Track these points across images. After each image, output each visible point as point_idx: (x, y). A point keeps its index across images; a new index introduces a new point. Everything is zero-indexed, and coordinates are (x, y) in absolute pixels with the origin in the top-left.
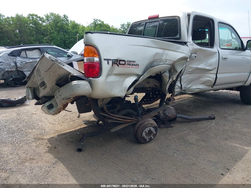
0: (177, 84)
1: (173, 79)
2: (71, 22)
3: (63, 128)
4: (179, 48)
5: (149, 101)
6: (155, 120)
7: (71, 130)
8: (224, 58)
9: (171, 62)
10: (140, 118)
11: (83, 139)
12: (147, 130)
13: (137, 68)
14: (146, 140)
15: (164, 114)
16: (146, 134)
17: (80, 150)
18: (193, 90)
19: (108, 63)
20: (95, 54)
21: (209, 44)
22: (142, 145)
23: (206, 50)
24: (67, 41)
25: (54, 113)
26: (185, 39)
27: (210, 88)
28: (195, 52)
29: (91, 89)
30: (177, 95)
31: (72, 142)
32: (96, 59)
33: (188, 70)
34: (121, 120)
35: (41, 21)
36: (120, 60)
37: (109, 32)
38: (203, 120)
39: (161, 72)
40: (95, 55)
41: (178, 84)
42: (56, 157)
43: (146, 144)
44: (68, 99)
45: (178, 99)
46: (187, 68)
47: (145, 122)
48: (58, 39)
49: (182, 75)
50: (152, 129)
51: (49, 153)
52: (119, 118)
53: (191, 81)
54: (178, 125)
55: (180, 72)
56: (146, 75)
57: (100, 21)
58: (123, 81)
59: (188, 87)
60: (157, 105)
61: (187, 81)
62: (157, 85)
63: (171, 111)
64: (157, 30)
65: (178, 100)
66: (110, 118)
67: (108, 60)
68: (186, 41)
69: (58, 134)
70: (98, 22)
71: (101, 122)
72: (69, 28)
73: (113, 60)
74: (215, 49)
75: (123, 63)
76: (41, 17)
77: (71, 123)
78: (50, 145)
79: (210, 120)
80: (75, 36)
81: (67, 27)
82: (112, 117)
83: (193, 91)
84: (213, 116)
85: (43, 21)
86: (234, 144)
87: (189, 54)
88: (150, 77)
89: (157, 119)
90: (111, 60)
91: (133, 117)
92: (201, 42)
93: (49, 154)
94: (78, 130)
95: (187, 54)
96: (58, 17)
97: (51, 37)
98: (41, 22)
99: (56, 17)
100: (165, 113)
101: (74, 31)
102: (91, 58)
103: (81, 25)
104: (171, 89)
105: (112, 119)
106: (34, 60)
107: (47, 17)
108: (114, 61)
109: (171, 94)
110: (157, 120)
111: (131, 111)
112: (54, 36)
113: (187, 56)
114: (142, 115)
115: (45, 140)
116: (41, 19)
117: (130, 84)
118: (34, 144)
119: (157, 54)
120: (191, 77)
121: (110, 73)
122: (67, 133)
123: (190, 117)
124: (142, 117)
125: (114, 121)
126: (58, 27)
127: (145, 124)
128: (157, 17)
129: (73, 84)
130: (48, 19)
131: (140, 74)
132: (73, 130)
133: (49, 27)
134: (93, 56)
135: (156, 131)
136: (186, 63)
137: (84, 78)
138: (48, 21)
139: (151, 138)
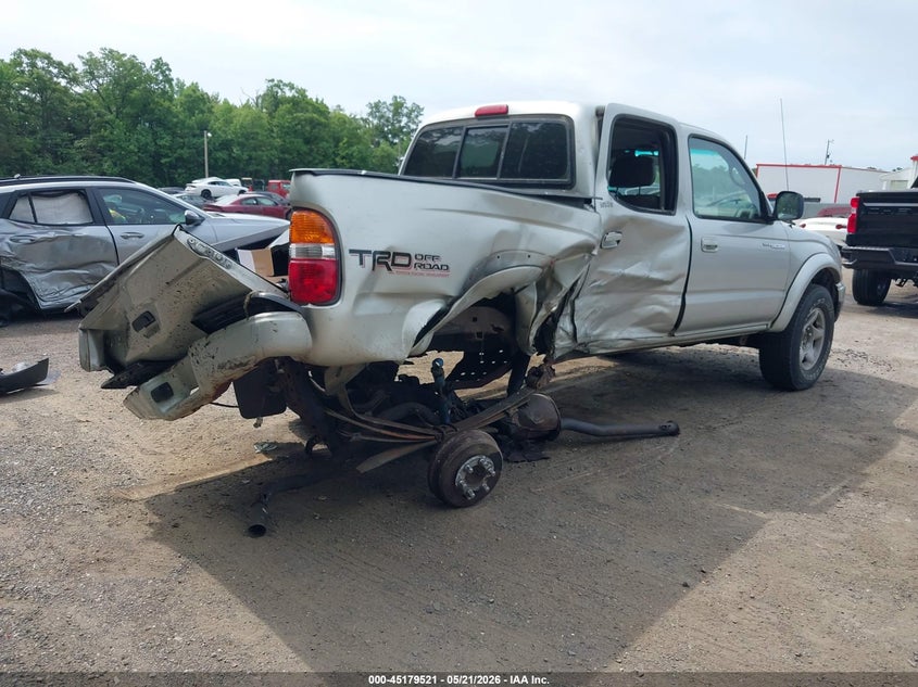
0: (560, 324)
1: (549, 308)
2: (181, 85)
3: (190, 467)
4: (569, 217)
5: (475, 377)
6: (494, 436)
7: (220, 473)
8: (708, 247)
9: (542, 260)
10: (449, 429)
11: (265, 496)
12: (470, 464)
13: (443, 276)
14: (465, 496)
15: (522, 418)
16: (466, 478)
17: (257, 531)
18: (610, 343)
19: (361, 263)
20: (325, 235)
21: (663, 202)
22: (453, 511)
23: (650, 222)
24: (167, 156)
25: (179, 411)
26: (587, 188)
27: (665, 337)
28: (617, 226)
29: (310, 336)
30: (561, 359)
31: (228, 507)
32: (328, 250)
33: (595, 281)
34: (389, 433)
35: (64, 77)
36: (396, 254)
37: (364, 172)
38: (644, 438)
39: (512, 289)
40: (325, 240)
41: (565, 324)
42: (182, 553)
43: (466, 509)
44: (237, 366)
45: (565, 374)
46: (593, 277)
47: (464, 439)
48: (132, 147)
49: (577, 297)
50: (485, 461)
51: (156, 541)
52: (386, 428)
53: (604, 317)
54: (564, 451)
55: (572, 289)
56: (470, 298)
57: (292, 87)
58: (405, 314)
59: (595, 333)
60: (499, 390)
61: (593, 317)
62: (502, 327)
63: (543, 409)
64: (503, 153)
65: (566, 377)
66: (356, 429)
67: (361, 253)
68: (591, 195)
69: (177, 484)
70: (286, 89)
71: (318, 447)
72: (174, 109)
73: (376, 253)
74: (679, 218)
75: (405, 261)
76: (66, 64)
77: (217, 450)
78: (156, 519)
79: (662, 439)
80: (195, 140)
81: (167, 104)
82: (365, 426)
83: (611, 348)
84: (673, 426)
85: (74, 80)
86: (727, 506)
87: (598, 236)
88: (483, 303)
89: (500, 430)
90: (369, 252)
91: (424, 427)
92: (639, 195)
93: (156, 544)
94: (242, 472)
95: (590, 235)
96: (133, 66)
97: (103, 139)
98: (63, 82)
99: (123, 64)
100: (526, 416)
101: (192, 121)
102: (310, 246)
103: (221, 99)
104: (545, 341)
105: (365, 432)
106: (64, 233)
107: (92, 64)
108: (377, 256)
109: (543, 356)
110: (499, 436)
111: (420, 408)
112: (112, 137)
113: (592, 240)
114: (454, 420)
115: (136, 504)
116: (65, 70)
117: (424, 323)
118: (100, 516)
119: (502, 234)
120: (605, 302)
121: (367, 291)
122: (207, 482)
123: (602, 429)
124: (455, 425)
125: (367, 438)
126: (132, 102)
127: (463, 446)
128: (502, 113)
129: (257, 322)
130: (91, 75)
131: (453, 292)
132: (227, 471)
133: (95, 103)
134: (318, 241)
135: (498, 467)
136: (589, 260)
137: (288, 303)
138: (94, 78)
139: (482, 489)
